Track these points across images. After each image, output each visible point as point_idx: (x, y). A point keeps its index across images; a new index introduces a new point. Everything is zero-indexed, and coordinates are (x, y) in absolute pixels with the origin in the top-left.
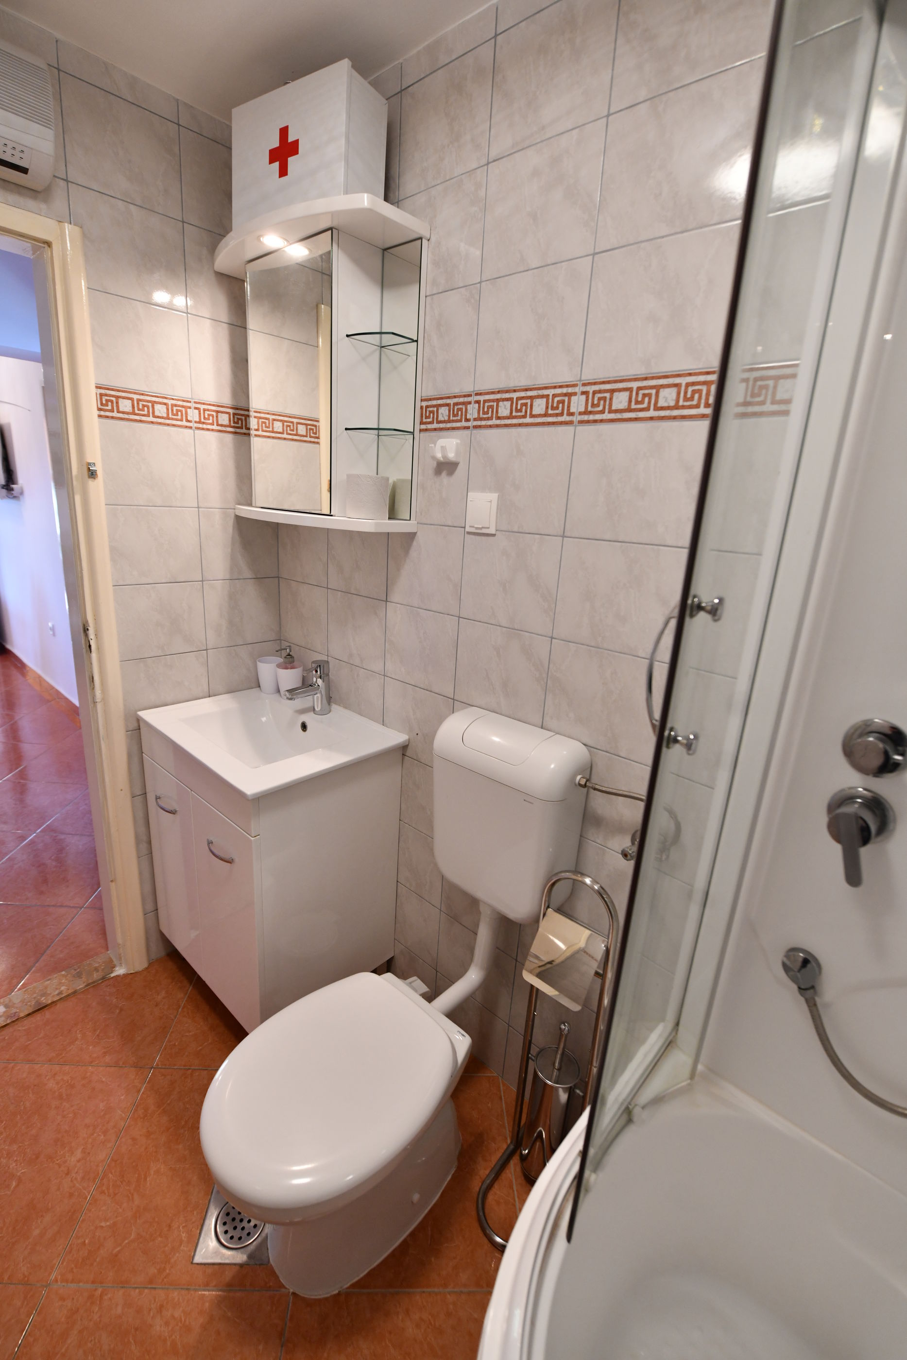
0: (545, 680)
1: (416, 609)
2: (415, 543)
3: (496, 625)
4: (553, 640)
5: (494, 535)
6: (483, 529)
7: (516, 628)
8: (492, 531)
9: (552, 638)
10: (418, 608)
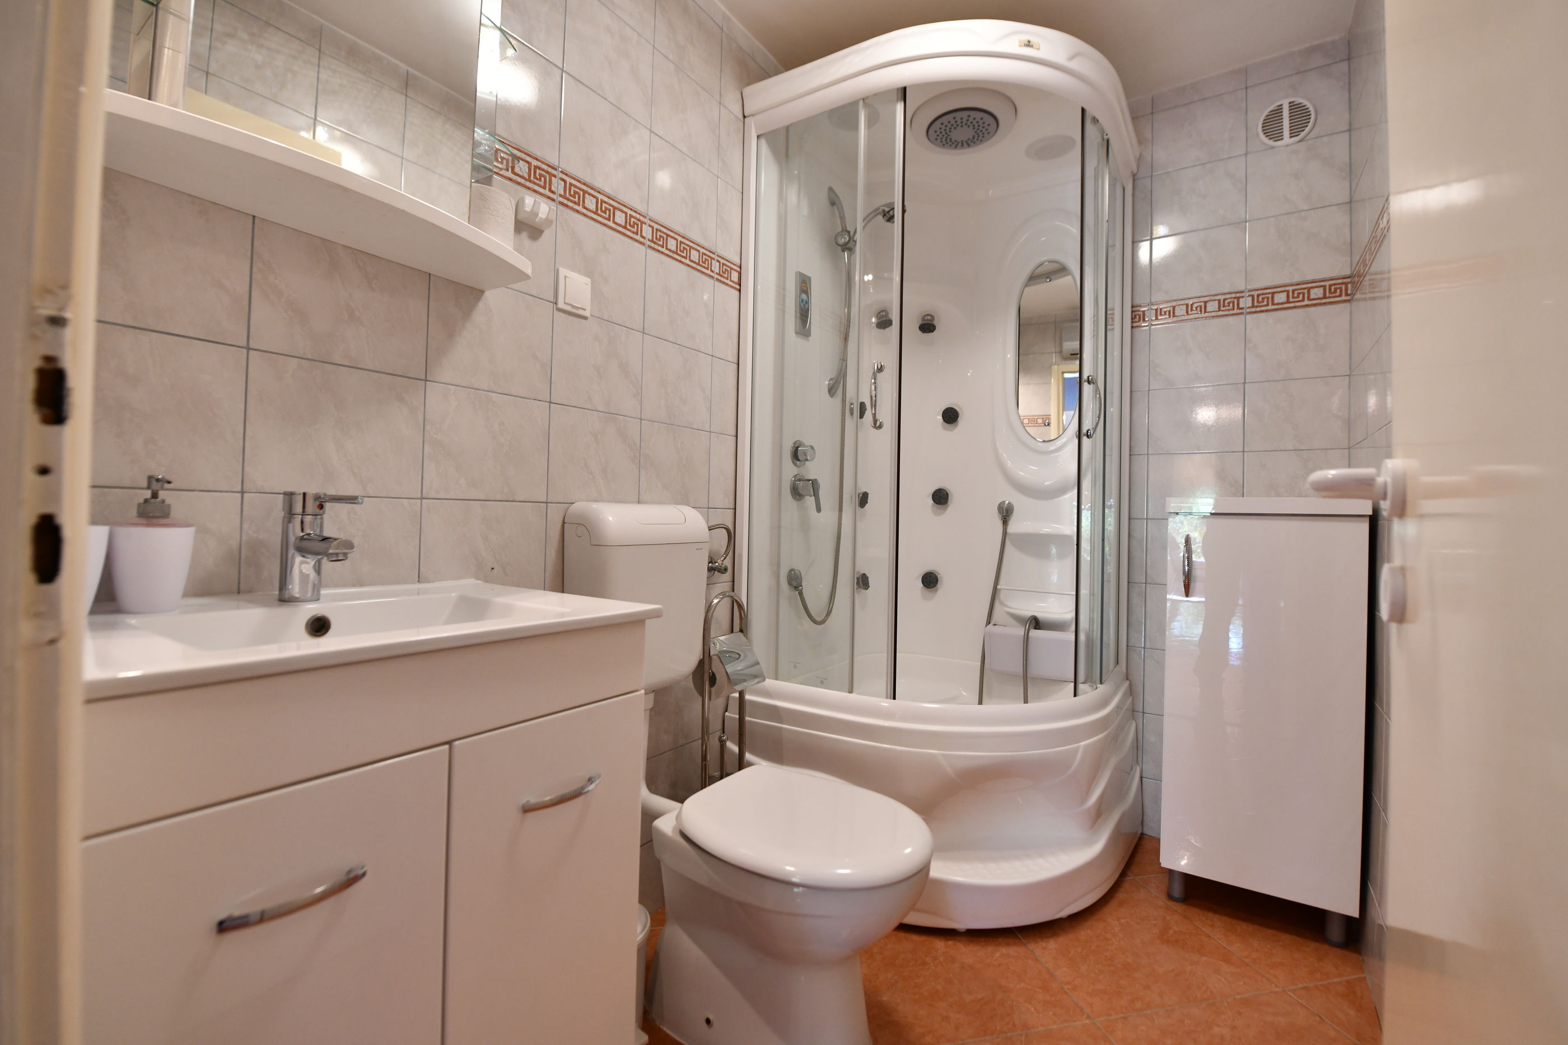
0: (639, 458)
1: (485, 392)
2: (481, 305)
3: (593, 410)
4: (642, 421)
5: (586, 318)
6: (580, 310)
7: (612, 412)
8: (587, 314)
9: (641, 419)
10: (489, 391)
